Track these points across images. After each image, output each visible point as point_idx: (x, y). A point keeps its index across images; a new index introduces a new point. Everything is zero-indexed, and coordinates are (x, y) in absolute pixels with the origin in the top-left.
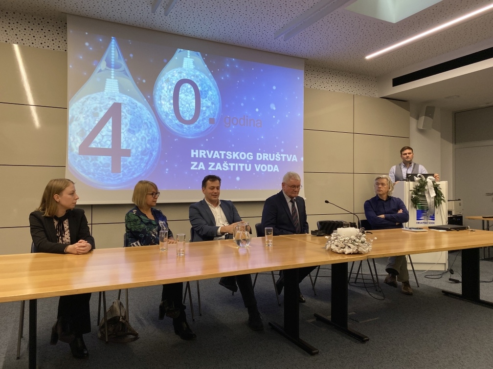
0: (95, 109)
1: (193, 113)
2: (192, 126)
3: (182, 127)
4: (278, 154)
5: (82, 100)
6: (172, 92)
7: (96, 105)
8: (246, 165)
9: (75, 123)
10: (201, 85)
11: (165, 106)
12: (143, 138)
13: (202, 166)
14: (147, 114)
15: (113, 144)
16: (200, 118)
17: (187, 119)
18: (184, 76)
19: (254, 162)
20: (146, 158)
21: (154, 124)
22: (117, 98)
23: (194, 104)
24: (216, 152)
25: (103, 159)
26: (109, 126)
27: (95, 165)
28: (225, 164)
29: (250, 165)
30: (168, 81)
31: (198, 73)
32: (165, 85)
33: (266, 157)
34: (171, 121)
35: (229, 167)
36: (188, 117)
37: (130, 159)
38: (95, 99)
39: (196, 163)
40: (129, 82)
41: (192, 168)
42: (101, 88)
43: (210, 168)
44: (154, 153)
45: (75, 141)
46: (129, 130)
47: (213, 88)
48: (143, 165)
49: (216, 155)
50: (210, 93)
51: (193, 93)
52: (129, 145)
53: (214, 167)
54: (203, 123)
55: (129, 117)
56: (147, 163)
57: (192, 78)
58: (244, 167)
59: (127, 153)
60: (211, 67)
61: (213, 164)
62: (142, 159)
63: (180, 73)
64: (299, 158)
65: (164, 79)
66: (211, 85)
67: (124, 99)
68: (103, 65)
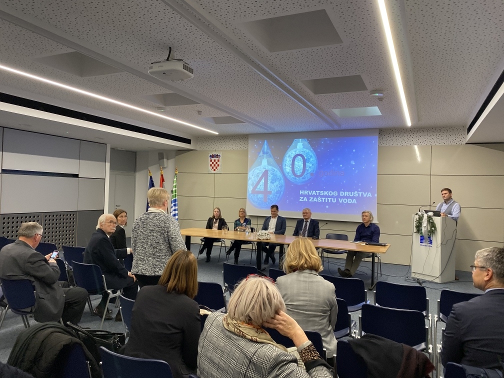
0: (258, 173)
1: (302, 171)
2: (301, 178)
3: (295, 179)
4: (356, 192)
5: (253, 170)
6: (291, 162)
7: (258, 171)
8: (333, 199)
9: (250, 180)
10: (306, 156)
11: (288, 169)
12: (277, 185)
13: (306, 199)
14: (279, 174)
15: (264, 188)
16: (306, 173)
17: (298, 174)
18: (298, 152)
19: (338, 197)
20: (278, 195)
21: (282, 178)
22: (266, 168)
23: (302, 166)
24: (314, 192)
25: (260, 196)
26: (263, 181)
27: (257, 198)
28: (319, 198)
29: (335, 199)
30: (289, 156)
31: (305, 150)
32: (288, 159)
33: (347, 194)
34: (290, 176)
35: (322, 200)
36: (299, 174)
37: (271, 196)
38: (258, 169)
39: (302, 198)
40: (272, 160)
41: (300, 200)
42: (260, 164)
43: (310, 201)
44: (282, 193)
45: (250, 188)
46: (271, 182)
47: (313, 156)
48: (277, 198)
49: (314, 193)
50: (311, 159)
51: (302, 160)
52: (271, 189)
53: (313, 200)
54: (307, 176)
55: (271, 176)
56: (278, 198)
57: (302, 153)
58: (331, 200)
59: (270, 193)
60: (312, 146)
61: (312, 198)
62: (276, 195)
63: (296, 151)
64: (373, 195)
65: (287, 155)
66: (312, 155)
67: (270, 168)
68: (261, 154)
